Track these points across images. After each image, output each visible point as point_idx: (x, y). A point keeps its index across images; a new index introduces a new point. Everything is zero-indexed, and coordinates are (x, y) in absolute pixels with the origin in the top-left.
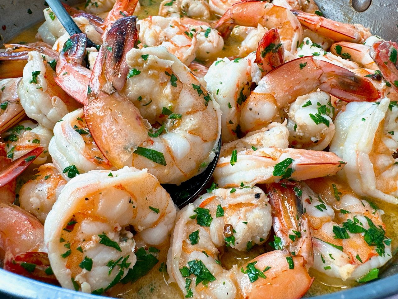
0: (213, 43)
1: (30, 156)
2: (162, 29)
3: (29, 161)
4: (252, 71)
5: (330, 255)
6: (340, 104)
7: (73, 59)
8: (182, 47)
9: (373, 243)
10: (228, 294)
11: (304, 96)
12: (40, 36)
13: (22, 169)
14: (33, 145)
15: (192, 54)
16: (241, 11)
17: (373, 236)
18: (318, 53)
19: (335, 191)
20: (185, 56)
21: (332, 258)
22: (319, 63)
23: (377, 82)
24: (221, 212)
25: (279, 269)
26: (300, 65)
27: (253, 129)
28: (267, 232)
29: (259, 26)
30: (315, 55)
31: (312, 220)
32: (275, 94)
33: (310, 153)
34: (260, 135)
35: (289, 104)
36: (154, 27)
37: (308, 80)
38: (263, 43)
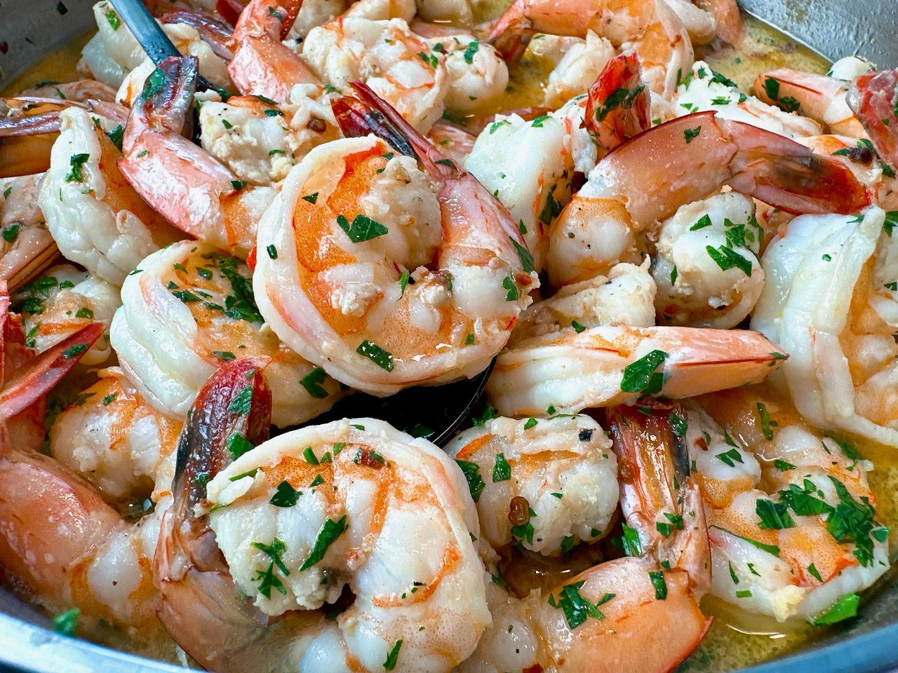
0: (483, 76)
1: (75, 346)
2: (366, 47)
3: (72, 356)
4: (575, 145)
5: (750, 566)
6: (775, 217)
7: (162, 120)
8: (413, 89)
9: (848, 538)
10: (518, 651)
11: (694, 204)
12: (87, 67)
13: (57, 374)
14: (77, 321)
15: (436, 105)
17: (847, 520)
18: (726, 99)
19: (762, 418)
20: (419, 111)
21: (754, 572)
22: (729, 128)
23: (862, 166)
24: (504, 469)
25: (634, 599)
26: (686, 132)
27: (577, 280)
28: (607, 516)
29: (591, 36)
30: (718, 102)
31: (710, 487)
32: (627, 200)
33: (703, 337)
34: (591, 294)
35: (659, 224)
36: (348, 42)
37: (704, 167)
38: (598, 91)
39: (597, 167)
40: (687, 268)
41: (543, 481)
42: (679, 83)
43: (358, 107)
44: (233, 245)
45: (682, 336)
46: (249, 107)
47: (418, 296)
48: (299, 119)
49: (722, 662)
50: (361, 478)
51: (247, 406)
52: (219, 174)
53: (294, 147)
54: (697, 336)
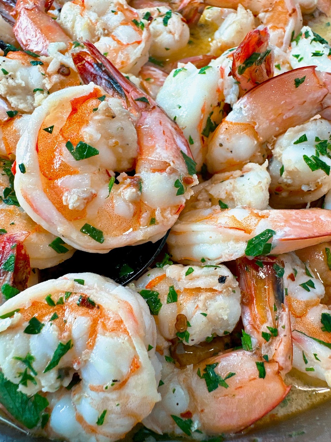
0: (173, 34)
2: (99, 16)
4: (226, 86)
5: (315, 355)
8: (128, 44)
10: (178, 404)
11: (297, 128)
15: (143, 55)
18: (321, 53)
19: (328, 257)
20: (133, 58)
21: (317, 359)
22: (323, 78)
24: (173, 296)
25: (246, 377)
26: (295, 80)
27: (223, 171)
28: (234, 325)
29: (240, 9)
30: (316, 54)
31: (295, 304)
32: (256, 124)
33: (298, 218)
34: (231, 183)
35: (275, 138)
36: (88, 13)
37: (305, 104)
38: (240, 55)
39: (238, 102)
40: (290, 169)
41: (195, 306)
42: (292, 40)
43: (89, 59)
44: (9, 154)
45: (285, 219)
46: (20, 59)
47: (120, 195)
48: (52, 67)
49: (294, 403)
50: (81, 315)
51: (12, 267)
53: (48, 87)
54: (294, 218)
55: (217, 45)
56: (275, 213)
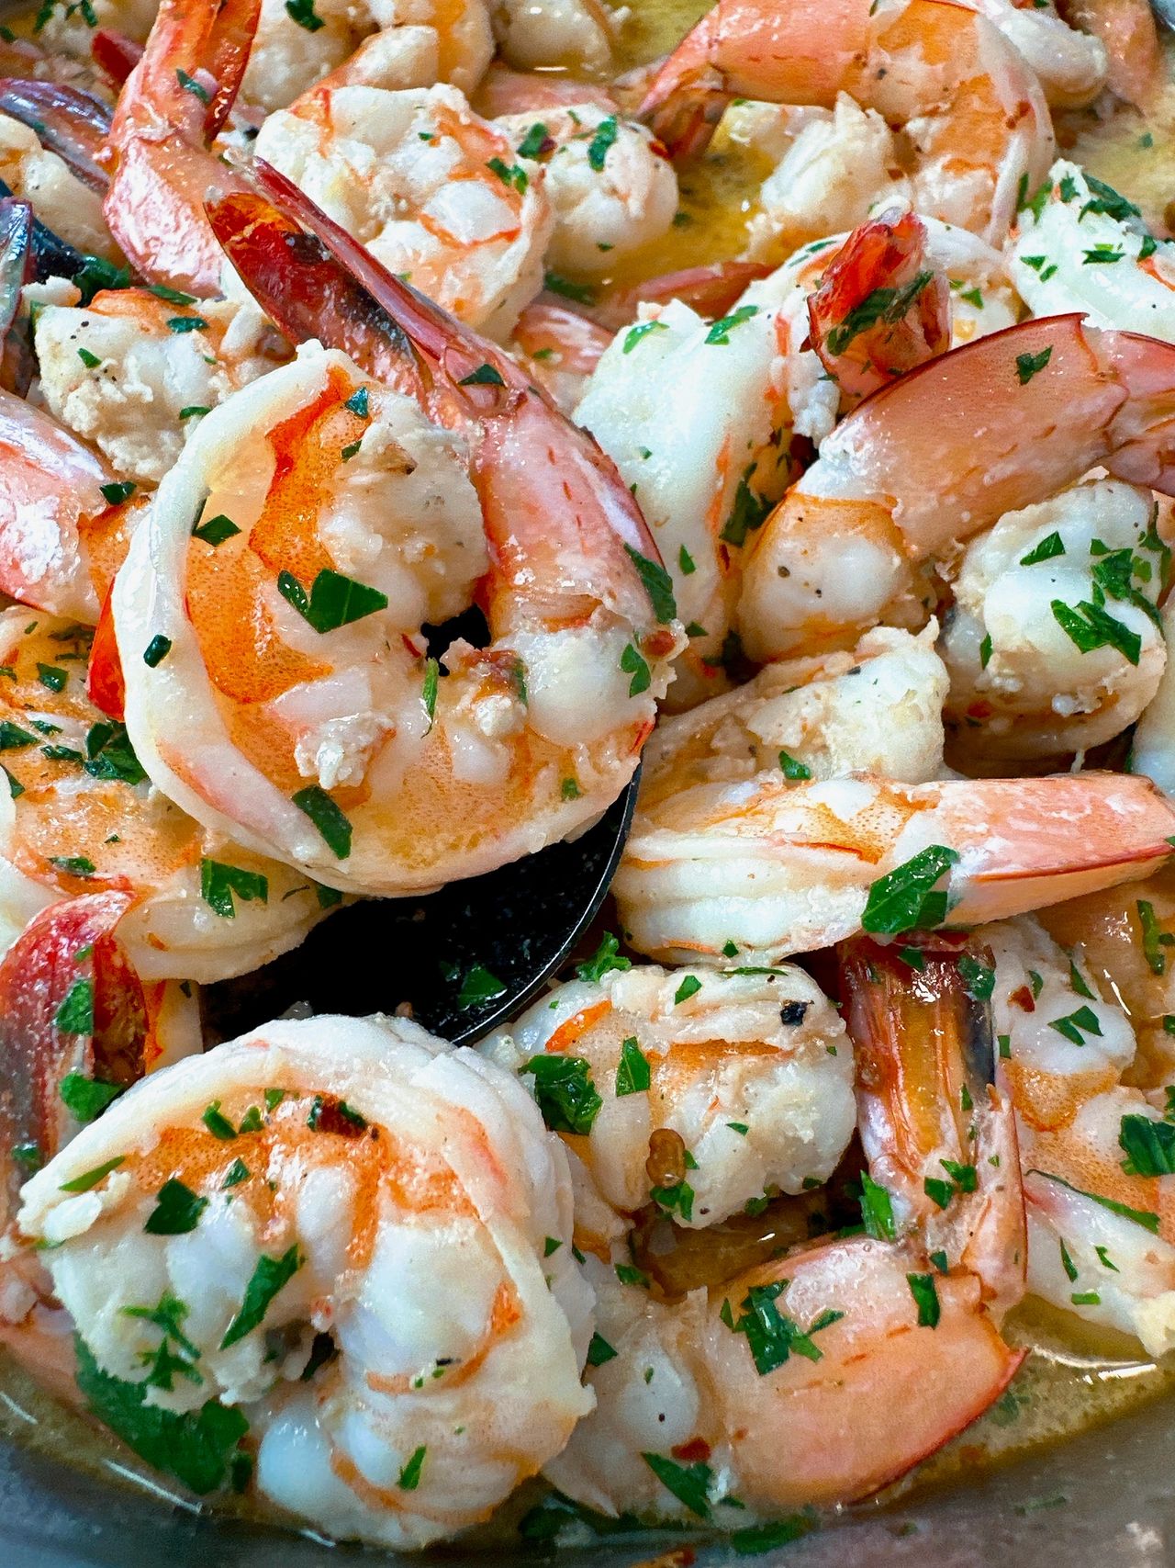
0: (624, 198)
2: (380, 154)
4: (795, 378)
5: (1101, 1251)
8: (475, 243)
10: (662, 1418)
11: (1032, 510)
16: (757, 27)
18: (1114, 251)
19: (1146, 929)
20: (489, 292)
21: (1107, 1264)
22: (1110, 350)
24: (637, 1072)
25: (878, 1323)
26: (1019, 361)
27: (795, 653)
28: (834, 1158)
29: (845, 108)
30: (1097, 256)
31: (1034, 1088)
32: (895, 503)
33: (1032, 807)
34: (818, 697)
35: (960, 546)
36: (341, 145)
37: (1054, 436)
38: (829, 300)
39: (837, 432)
40: (1013, 644)
41: (710, 1102)
42: (1020, 205)
45: (989, 811)
46: (134, 314)
48: (237, 337)
49: (1040, 1411)
50: (321, 1163)
52: (80, 474)
54: (1020, 806)
55: (770, 227)
56: (960, 793)
